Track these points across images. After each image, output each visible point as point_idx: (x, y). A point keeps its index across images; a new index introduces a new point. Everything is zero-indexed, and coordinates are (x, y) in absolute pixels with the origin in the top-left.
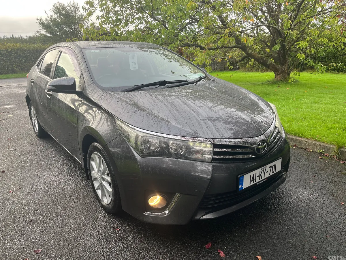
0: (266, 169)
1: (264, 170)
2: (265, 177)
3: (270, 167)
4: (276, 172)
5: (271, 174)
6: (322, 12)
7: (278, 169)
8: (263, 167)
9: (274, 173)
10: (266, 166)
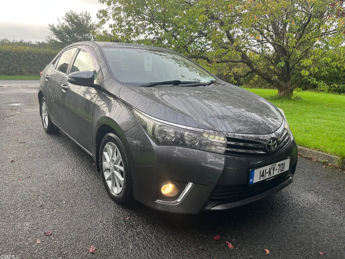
0: (275, 166)
1: (273, 167)
2: (274, 175)
3: (279, 165)
4: (285, 171)
5: (280, 172)
6: (327, 33)
7: (287, 168)
8: (273, 164)
9: (283, 171)
10: (275, 164)
